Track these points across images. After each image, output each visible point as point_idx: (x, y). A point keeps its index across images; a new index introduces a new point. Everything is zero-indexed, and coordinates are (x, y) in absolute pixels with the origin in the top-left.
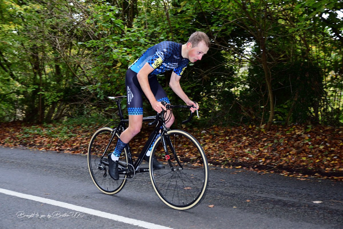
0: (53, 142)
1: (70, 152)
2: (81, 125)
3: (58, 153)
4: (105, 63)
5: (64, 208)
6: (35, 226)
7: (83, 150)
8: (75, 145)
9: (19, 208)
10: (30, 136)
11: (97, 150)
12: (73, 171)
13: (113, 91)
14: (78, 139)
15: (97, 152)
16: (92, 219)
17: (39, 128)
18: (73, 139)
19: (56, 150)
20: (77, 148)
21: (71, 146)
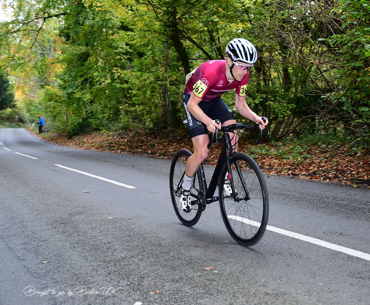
0: (284, 165)
1: (307, 178)
2: (317, 144)
3: (291, 178)
4: (353, 64)
5: (316, 245)
6: (288, 262)
7: (322, 176)
8: (312, 169)
9: (265, 241)
10: (257, 156)
11: (340, 176)
12: (316, 201)
13: (364, 101)
14: (314, 161)
15: (341, 178)
16: (355, 261)
17: (267, 147)
18: (308, 161)
19: (289, 175)
20: (314, 173)
21: (307, 170)
